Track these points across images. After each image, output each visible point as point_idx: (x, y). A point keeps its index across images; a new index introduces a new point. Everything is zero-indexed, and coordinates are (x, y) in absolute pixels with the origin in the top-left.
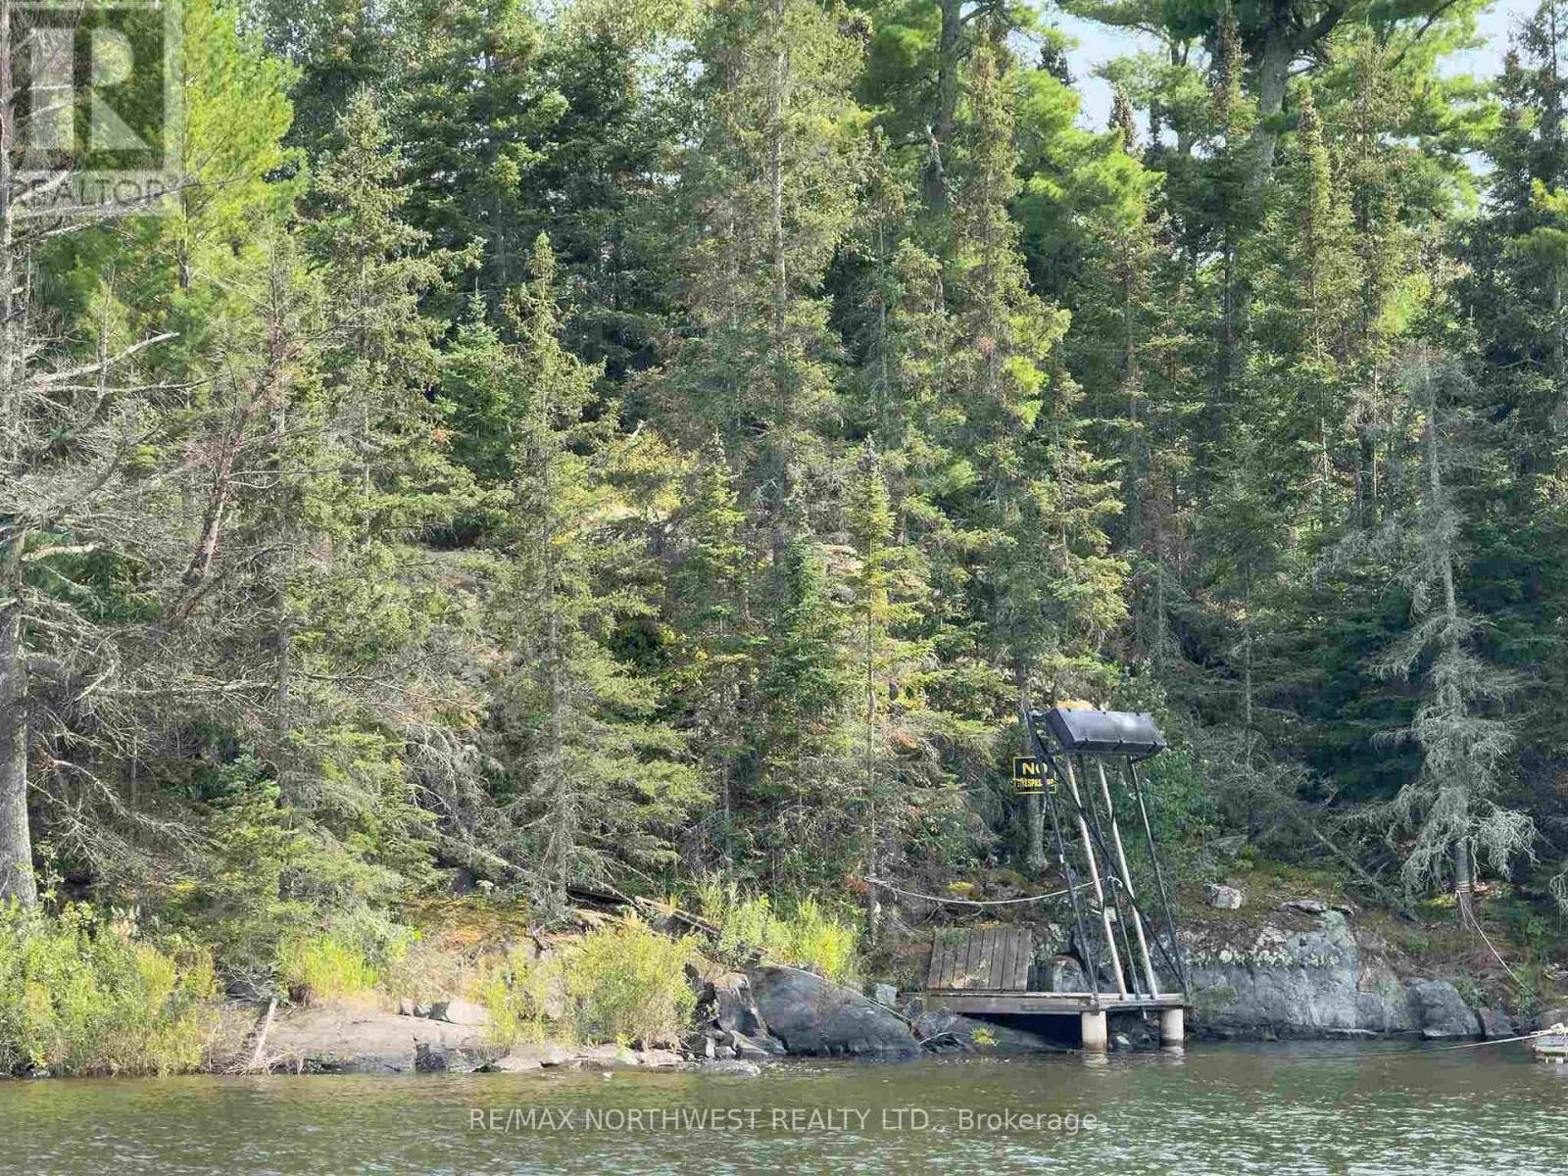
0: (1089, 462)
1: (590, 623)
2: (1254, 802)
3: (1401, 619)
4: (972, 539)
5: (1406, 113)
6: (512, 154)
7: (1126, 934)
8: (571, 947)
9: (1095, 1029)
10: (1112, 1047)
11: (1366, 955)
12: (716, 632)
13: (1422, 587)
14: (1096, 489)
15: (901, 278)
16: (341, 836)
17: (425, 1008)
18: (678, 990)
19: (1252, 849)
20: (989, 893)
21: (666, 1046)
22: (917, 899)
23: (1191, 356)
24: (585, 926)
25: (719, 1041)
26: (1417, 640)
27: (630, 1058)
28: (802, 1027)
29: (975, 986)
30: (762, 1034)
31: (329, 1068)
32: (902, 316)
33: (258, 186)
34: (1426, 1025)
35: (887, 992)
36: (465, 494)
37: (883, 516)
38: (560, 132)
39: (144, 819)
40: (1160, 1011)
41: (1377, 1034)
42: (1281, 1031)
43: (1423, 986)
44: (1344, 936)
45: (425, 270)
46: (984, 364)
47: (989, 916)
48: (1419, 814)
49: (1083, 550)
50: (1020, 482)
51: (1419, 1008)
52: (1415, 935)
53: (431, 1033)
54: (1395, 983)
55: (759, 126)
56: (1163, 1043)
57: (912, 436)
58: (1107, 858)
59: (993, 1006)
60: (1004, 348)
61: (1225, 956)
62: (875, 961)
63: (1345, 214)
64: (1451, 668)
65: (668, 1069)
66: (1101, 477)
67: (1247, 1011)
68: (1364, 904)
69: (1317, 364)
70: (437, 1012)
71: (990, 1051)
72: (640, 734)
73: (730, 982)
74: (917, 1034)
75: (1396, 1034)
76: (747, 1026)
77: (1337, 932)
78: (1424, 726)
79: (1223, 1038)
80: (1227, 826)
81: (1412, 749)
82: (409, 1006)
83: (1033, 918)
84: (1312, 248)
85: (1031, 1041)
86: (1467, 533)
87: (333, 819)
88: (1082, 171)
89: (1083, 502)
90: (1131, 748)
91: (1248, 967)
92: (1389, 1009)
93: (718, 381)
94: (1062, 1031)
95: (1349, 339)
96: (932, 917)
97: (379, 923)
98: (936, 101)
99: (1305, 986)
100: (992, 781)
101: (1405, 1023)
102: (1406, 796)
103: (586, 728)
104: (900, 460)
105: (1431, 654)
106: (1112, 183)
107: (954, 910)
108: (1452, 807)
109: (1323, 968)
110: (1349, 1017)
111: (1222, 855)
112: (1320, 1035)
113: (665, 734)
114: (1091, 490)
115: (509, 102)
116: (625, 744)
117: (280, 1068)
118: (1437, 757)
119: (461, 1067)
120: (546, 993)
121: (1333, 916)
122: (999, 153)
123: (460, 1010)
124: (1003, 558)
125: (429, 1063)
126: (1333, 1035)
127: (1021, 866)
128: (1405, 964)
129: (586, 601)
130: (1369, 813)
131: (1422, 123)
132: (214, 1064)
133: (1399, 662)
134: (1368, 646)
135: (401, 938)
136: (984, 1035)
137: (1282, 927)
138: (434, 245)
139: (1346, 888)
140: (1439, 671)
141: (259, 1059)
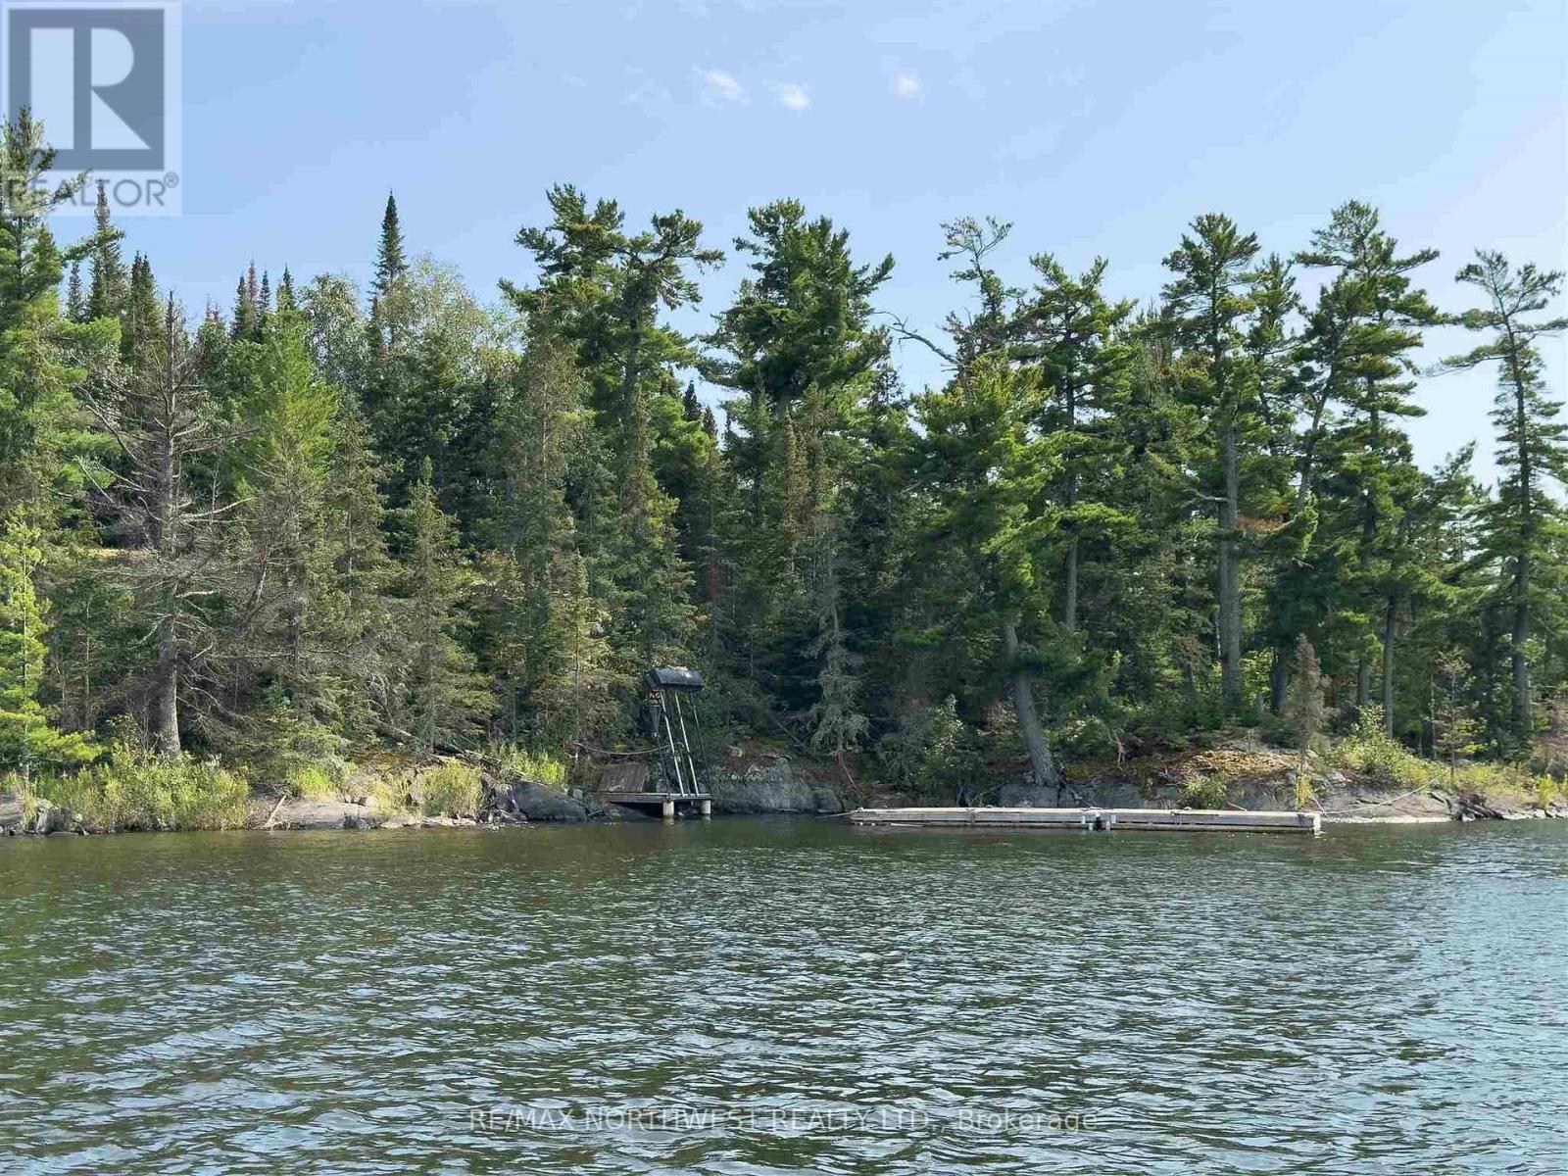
0: (681, 563)
1: (446, 629)
2: (752, 710)
3: (815, 633)
4: (627, 595)
5: (835, 421)
6: (445, 429)
7: (684, 766)
8: (432, 772)
9: (669, 809)
10: (676, 817)
11: (795, 777)
12: (513, 634)
13: (823, 618)
14: (684, 574)
15: (597, 481)
16: (324, 722)
17: (357, 800)
18: (475, 790)
19: (751, 731)
20: (632, 749)
21: (469, 817)
22: (599, 752)
23: (742, 519)
24: (441, 763)
25: (495, 815)
26: (820, 642)
27: (449, 822)
28: (535, 808)
29: (619, 791)
30: (517, 811)
31: (303, 827)
32: (600, 498)
33: (319, 438)
34: (820, 807)
35: (578, 792)
36: (396, 571)
37: (584, 584)
38: (468, 420)
39: (232, 714)
40: (701, 801)
41: (799, 812)
42: (758, 811)
43: (819, 790)
44: (787, 770)
45: (378, 473)
46: (636, 520)
47: (631, 759)
48: (820, 717)
49: (679, 600)
50: (650, 571)
51: (818, 801)
52: (819, 769)
53: (354, 810)
54: (807, 788)
55: (535, 414)
56: (701, 814)
57: (601, 550)
58: (677, 735)
59: (625, 799)
60: (644, 512)
61: (734, 777)
62: (575, 779)
63: (803, 461)
64: (837, 653)
65: (469, 828)
66: (685, 570)
67: (744, 801)
68: (800, 755)
69: (789, 523)
70: (361, 802)
71: (617, 819)
72: (465, 678)
73: (503, 788)
74: (587, 812)
75: (806, 811)
76: (510, 809)
77: (783, 766)
78: (824, 677)
79: (731, 813)
80: (741, 720)
81: (818, 689)
82: (348, 798)
83: (649, 760)
84: (788, 474)
85: (640, 815)
86: (843, 595)
87: (318, 713)
88: (683, 438)
89: (679, 580)
90: (690, 686)
91: (743, 782)
92: (804, 801)
93: (516, 525)
94: (655, 810)
95: (804, 515)
96: (604, 760)
97: (339, 762)
98: (624, 409)
99: (768, 790)
100: (635, 702)
101: (812, 806)
102: (815, 708)
103: (444, 675)
104: (594, 561)
105: (827, 647)
106: (696, 444)
107: (615, 757)
108: (833, 712)
109: (776, 783)
110: (787, 804)
111: (737, 733)
112: (774, 811)
113: (480, 678)
114: (682, 575)
115: (446, 406)
116: (462, 682)
117: (280, 827)
118: (827, 692)
119: (364, 826)
120: (418, 792)
121: (782, 760)
122: (643, 429)
123: (371, 801)
124: (639, 603)
125: (350, 824)
126: (779, 812)
127: (649, 737)
128: (812, 781)
129: (445, 620)
130: (799, 716)
131: (842, 425)
132: (250, 825)
133: (814, 651)
134: (800, 644)
135: (348, 769)
136: (615, 813)
137: (759, 766)
138: (382, 462)
139: (791, 748)
140: (829, 656)
141: (271, 823)
